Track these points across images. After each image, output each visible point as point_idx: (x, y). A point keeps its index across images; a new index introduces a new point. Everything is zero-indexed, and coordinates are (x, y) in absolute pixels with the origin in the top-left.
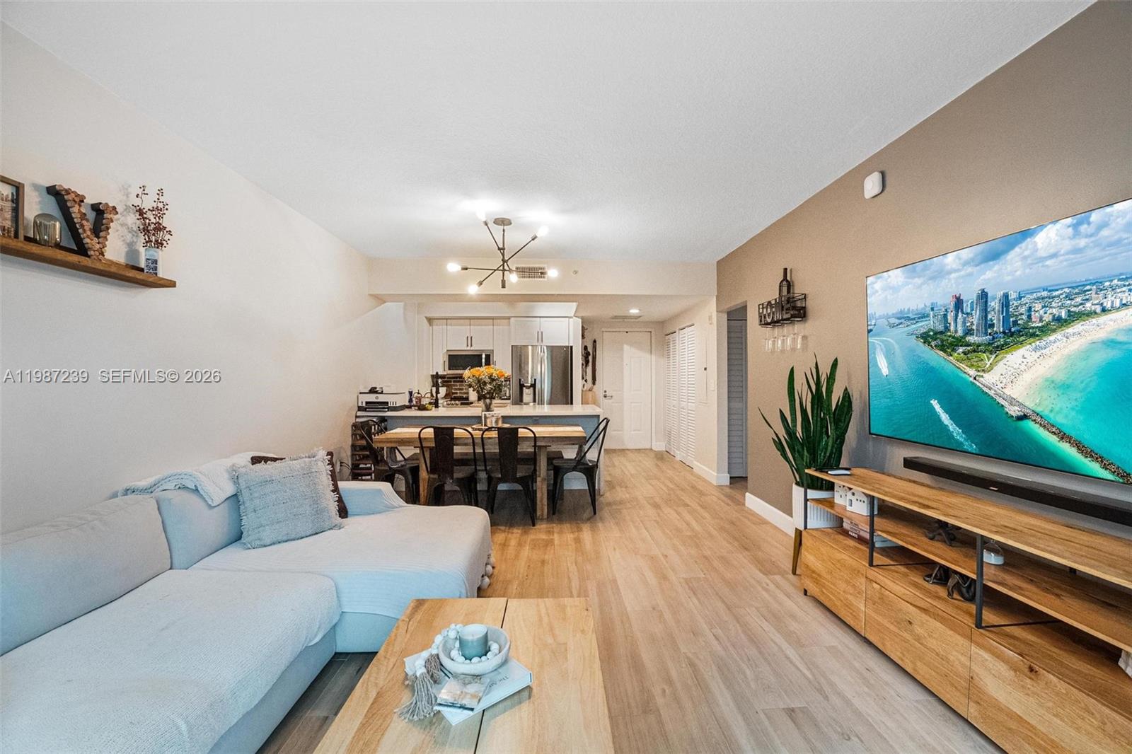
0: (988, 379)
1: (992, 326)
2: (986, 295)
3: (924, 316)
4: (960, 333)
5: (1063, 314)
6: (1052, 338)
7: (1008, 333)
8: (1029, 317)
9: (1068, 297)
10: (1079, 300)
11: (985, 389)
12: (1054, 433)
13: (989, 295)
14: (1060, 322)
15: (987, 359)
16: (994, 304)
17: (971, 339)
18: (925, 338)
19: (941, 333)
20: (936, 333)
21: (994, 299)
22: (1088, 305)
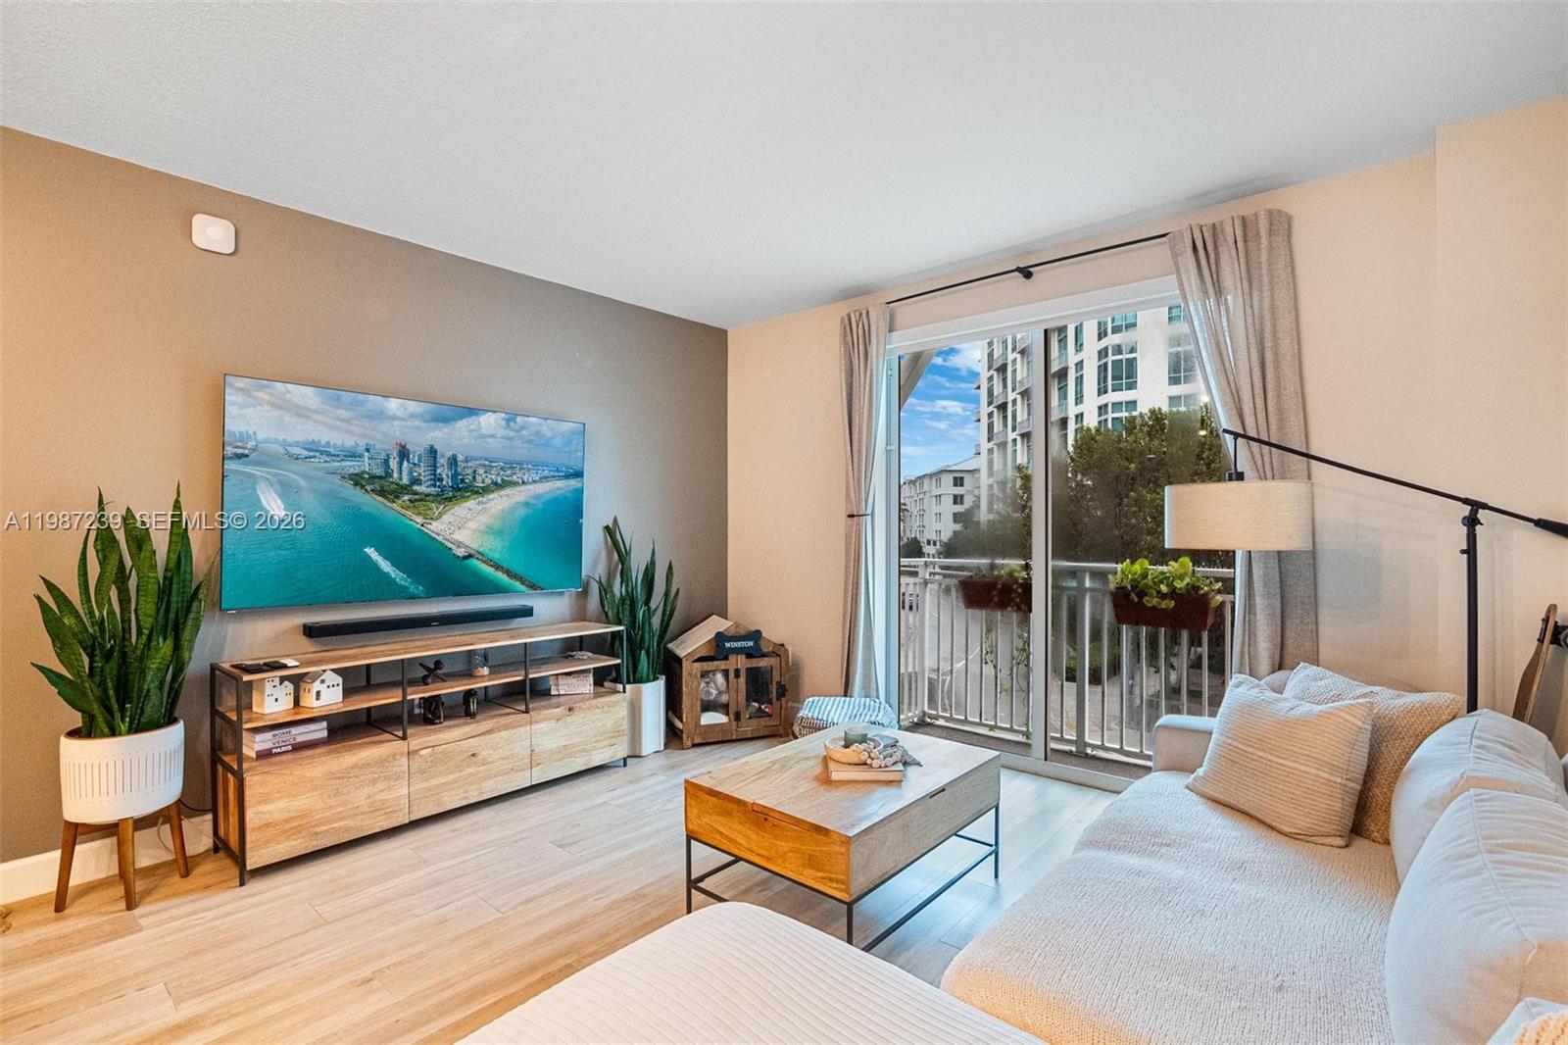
0: (435, 526)
1: (441, 480)
2: (436, 452)
3: (353, 455)
4: (405, 480)
5: (499, 481)
6: (491, 496)
7: (456, 488)
8: (474, 478)
9: (502, 469)
10: (509, 472)
11: (433, 535)
12: (492, 566)
13: (438, 452)
14: (498, 486)
15: (436, 509)
16: (441, 461)
17: (416, 488)
18: (357, 480)
19: (380, 477)
20: (373, 477)
21: (443, 456)
22: (515, 477)
